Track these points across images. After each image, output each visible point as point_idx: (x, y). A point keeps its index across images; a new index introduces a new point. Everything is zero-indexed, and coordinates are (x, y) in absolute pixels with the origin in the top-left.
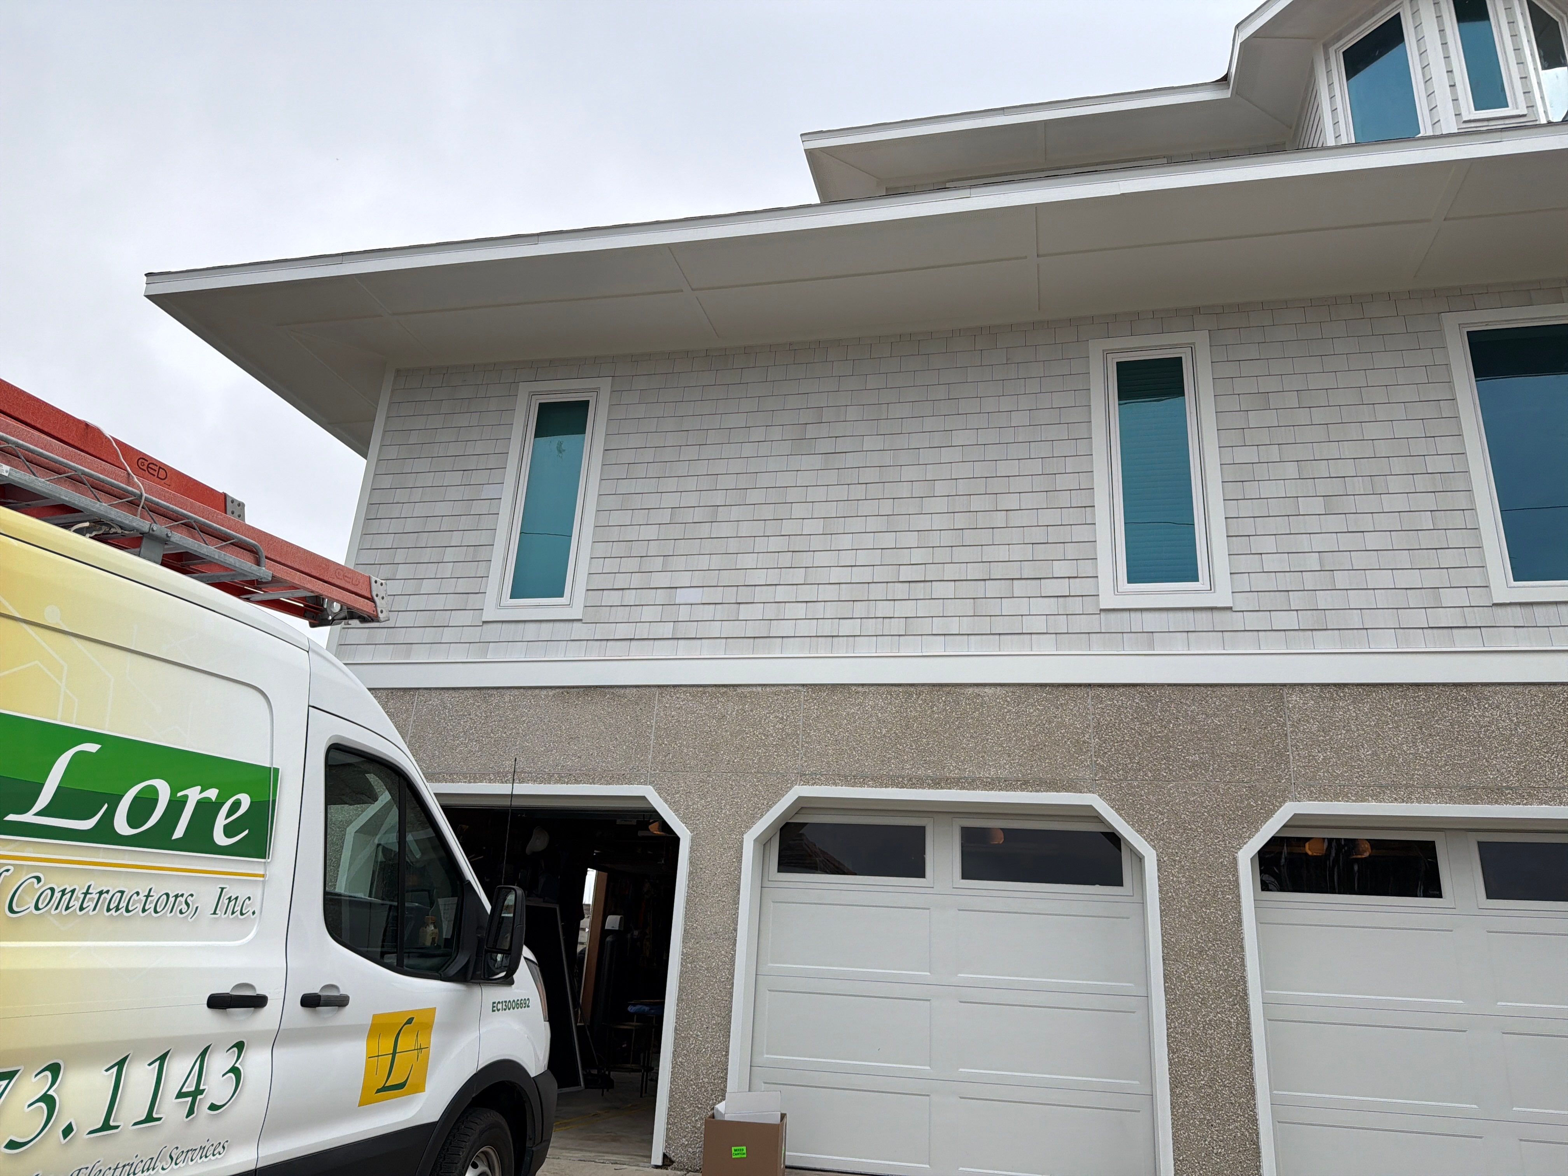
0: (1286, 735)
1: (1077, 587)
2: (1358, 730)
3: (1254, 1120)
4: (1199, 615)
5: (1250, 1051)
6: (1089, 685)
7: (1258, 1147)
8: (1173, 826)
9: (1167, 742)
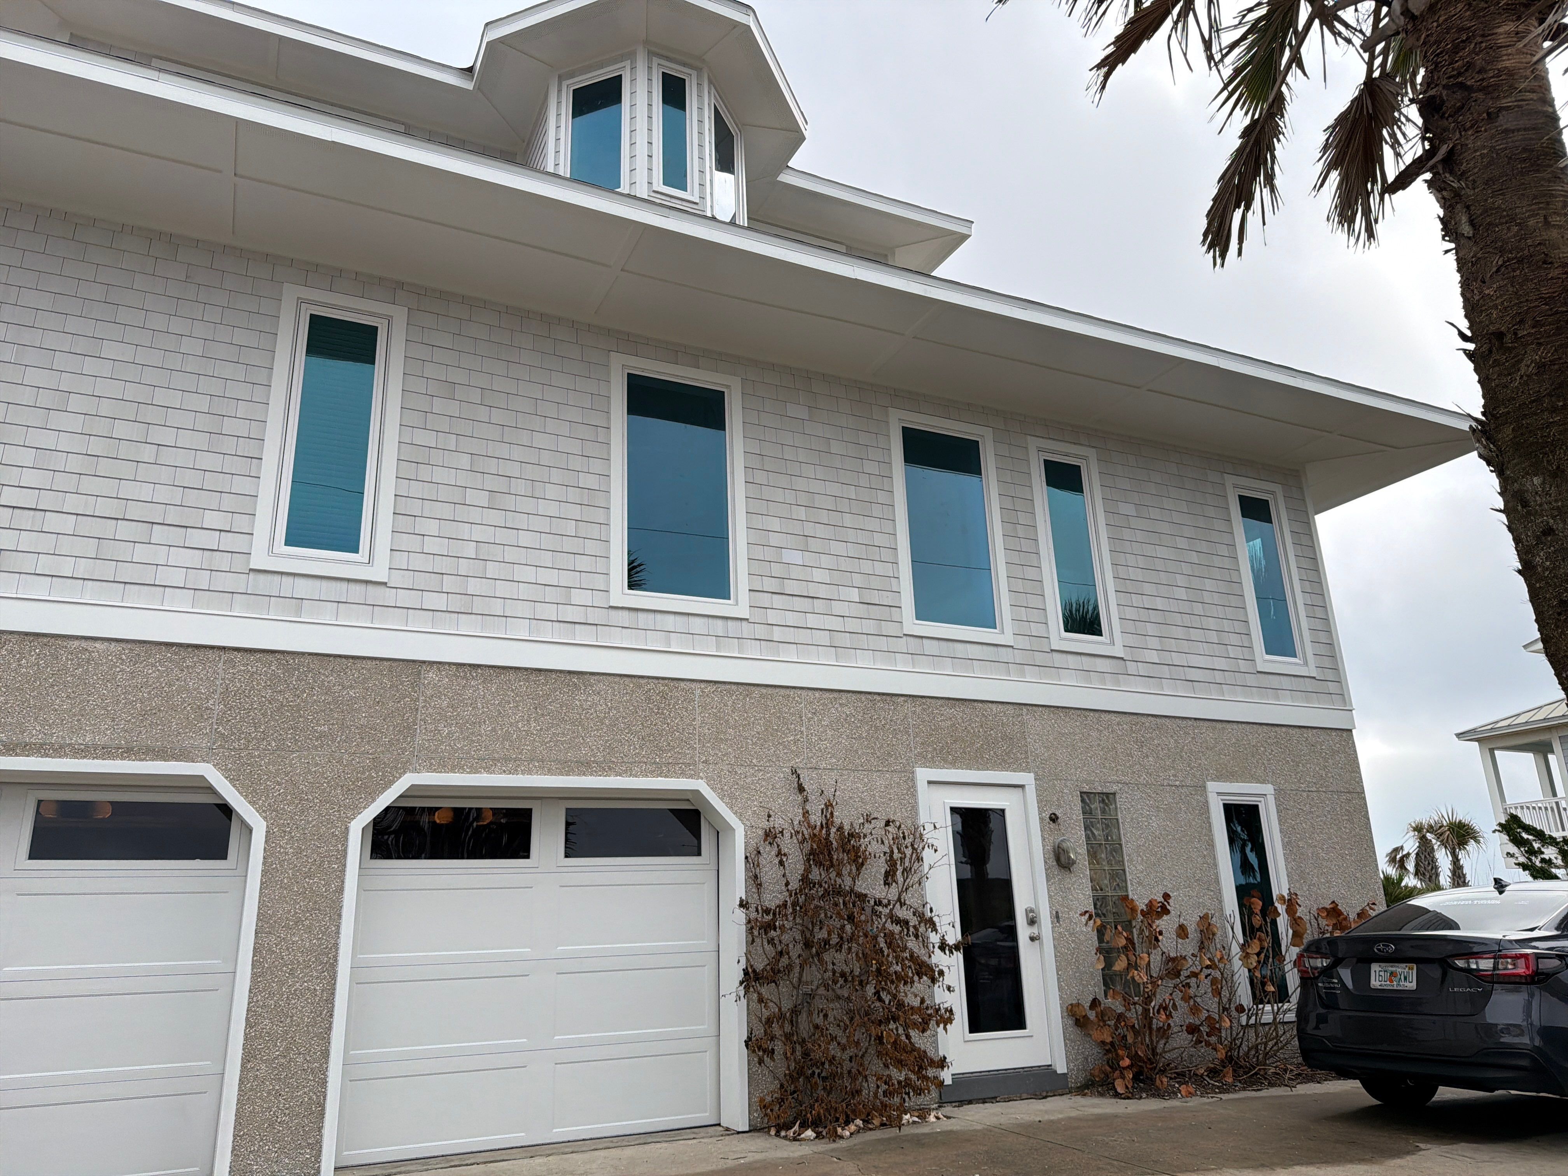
0: (417, 709)
1: (228, 542)
2: (483, 707)
3: (324, 1083)
4: (353, 587)
5: (331, 1016)
6: (224, 648)
7: (323, 1109)
8: (289, 797)
9: (298, 711)
